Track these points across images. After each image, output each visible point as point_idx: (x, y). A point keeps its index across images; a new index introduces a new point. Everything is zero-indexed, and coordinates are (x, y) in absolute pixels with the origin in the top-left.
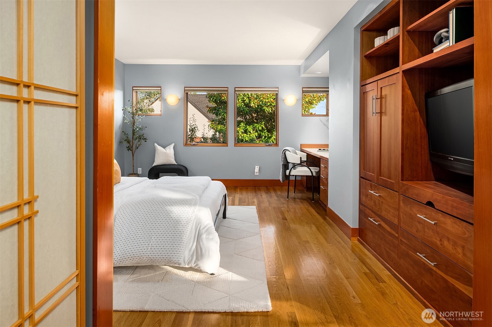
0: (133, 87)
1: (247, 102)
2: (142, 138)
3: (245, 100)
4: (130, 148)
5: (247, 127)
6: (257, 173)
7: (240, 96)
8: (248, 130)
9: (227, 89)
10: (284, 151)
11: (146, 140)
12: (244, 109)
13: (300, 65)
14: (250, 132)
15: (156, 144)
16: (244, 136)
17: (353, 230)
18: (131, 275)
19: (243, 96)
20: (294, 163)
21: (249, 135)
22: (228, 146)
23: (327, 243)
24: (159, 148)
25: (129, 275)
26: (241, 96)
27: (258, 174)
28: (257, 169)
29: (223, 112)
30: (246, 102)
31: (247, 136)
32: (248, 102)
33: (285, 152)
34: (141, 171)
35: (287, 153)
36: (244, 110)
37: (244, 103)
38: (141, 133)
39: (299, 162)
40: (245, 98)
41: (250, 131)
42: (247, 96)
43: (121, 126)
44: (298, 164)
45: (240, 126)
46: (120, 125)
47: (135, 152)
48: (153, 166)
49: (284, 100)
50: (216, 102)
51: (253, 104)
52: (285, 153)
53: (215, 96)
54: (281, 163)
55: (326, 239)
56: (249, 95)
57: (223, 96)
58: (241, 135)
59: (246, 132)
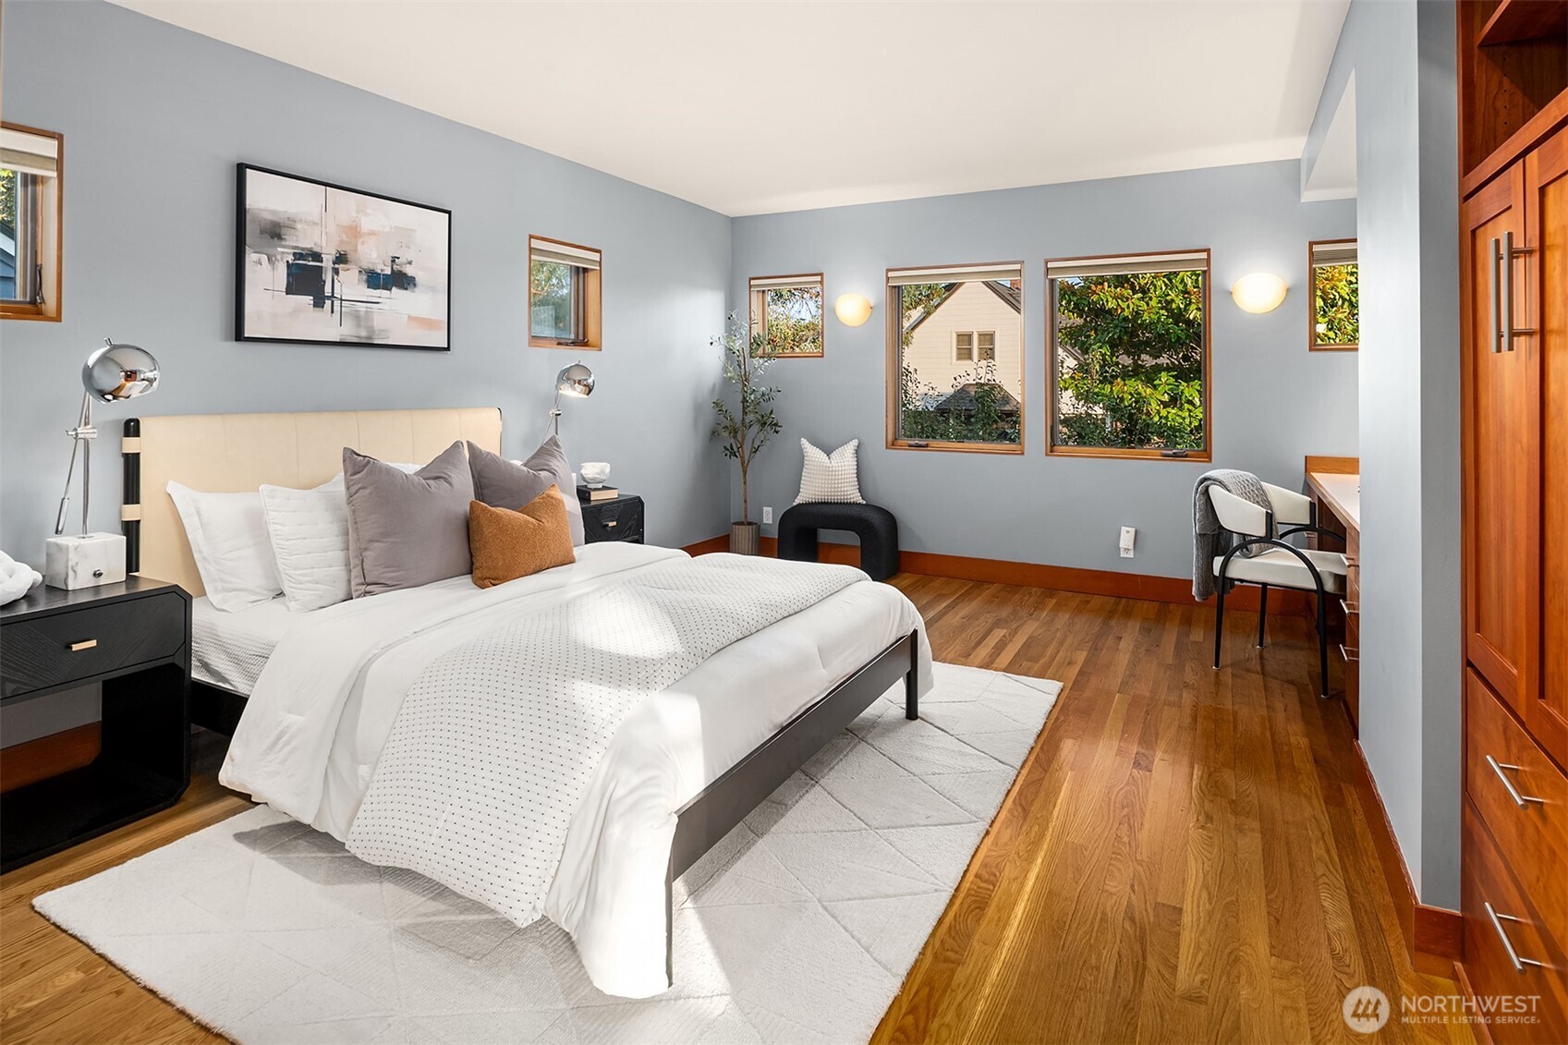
0: (751, 279)
1: (1179, 307)
2: (769, 423)
3: (1173, 300)
4: (736, 450)
5: (1181, 388)
6: (1127, 550)
7: (1155, 287)
8: (1183, 397)
9: (1018, 267)
10: (1202, 482)
11: (778, 429)
12: (1169, 329)
13: (1299, 160)
14: (1190, 402)
15: (804, 441)
16: (1170, 415)
17: (1427, 917)
18: (428, 902)
19: (1164, 288)
20: (1244, 535)
21: (1190, 411)
22: (1023, 454)
23: (1272, 947)
24: (812, 453)
25: (424, 899)
26: (1158, 288)
27: (1131, 555)
28: (1126, 538)
29: (1100, 342)
30: (1174, 306)
31: (1180, 413)
32: (1182, 306)
33: (1207, 487)
34: (771, 516)
35: (1215, 491)
36: (1167, 331)
37: (1167, 310)
38: (766, 407)
39: (1261, 532)
40: (1173, 295)
41: (1190, 398)
42: (1181, 287)
43: (717, 387)
44: (1260, 540)
45: (1157, 382)
46: (714, 385)
47: (749, 461)
48: (794, 504)
49: (1231, 293)
50: (1078, 310)
51: (1195, 311)
52: (1206, 492)
53: (1074, 293)
54: (1195, 530)
55: (1276, 921)
56: (1186, 285)
57: (1094, 292)
58: (1158, 412)
59: (1174, 401)
